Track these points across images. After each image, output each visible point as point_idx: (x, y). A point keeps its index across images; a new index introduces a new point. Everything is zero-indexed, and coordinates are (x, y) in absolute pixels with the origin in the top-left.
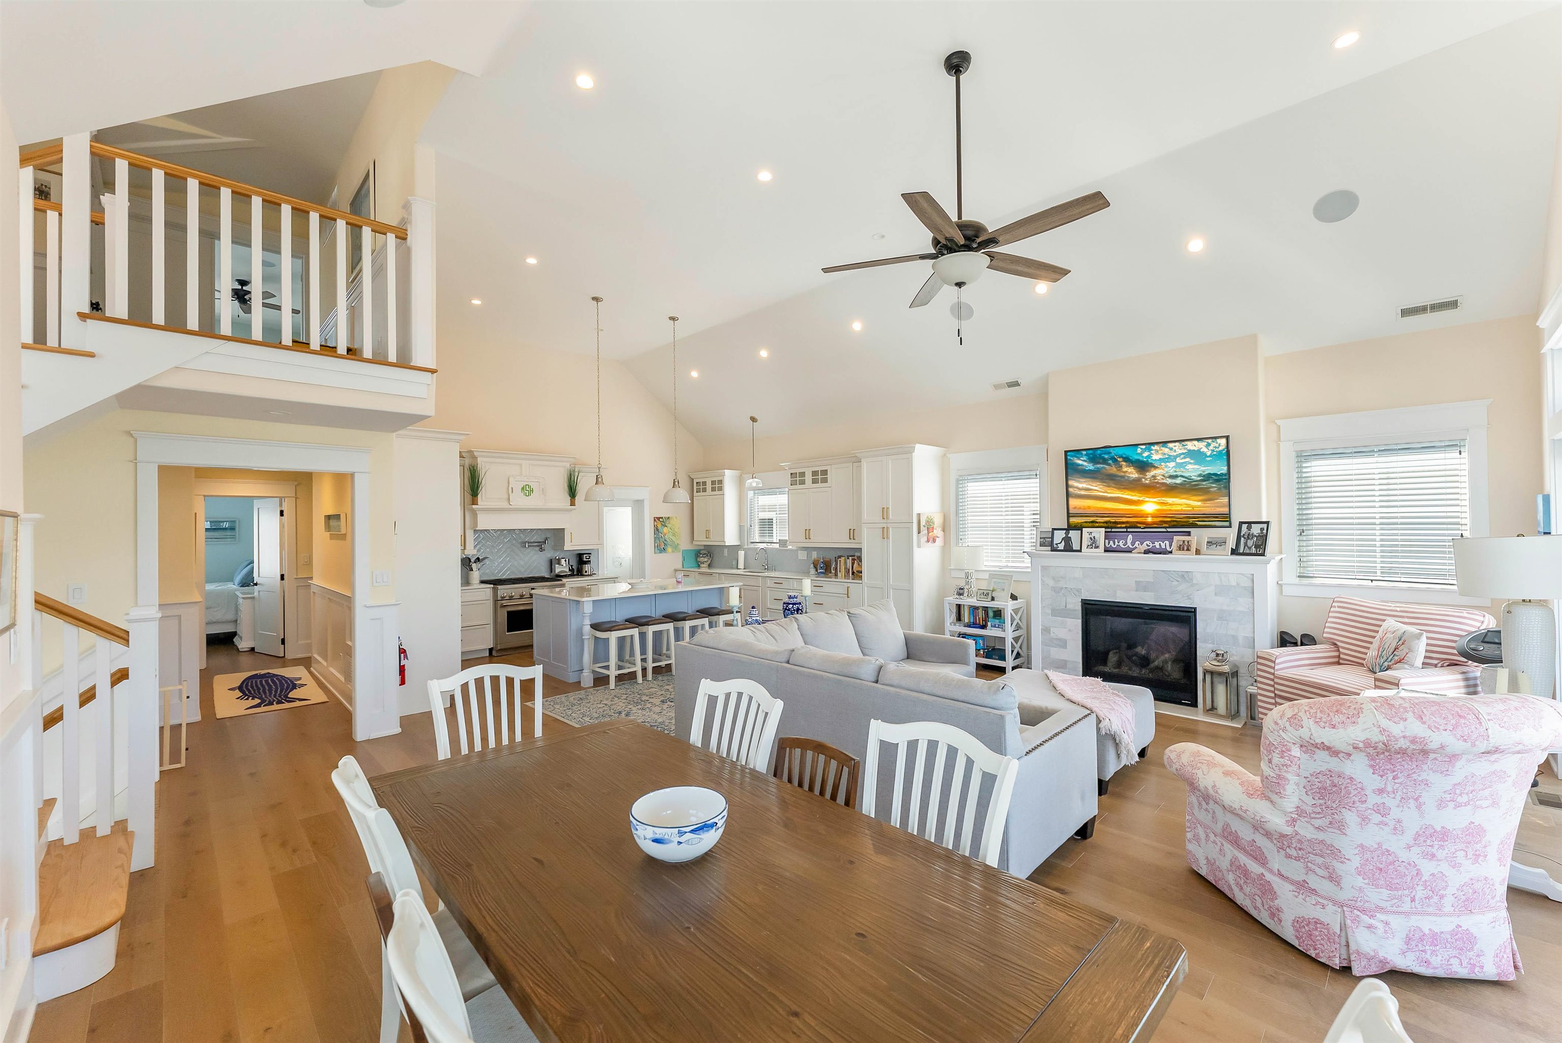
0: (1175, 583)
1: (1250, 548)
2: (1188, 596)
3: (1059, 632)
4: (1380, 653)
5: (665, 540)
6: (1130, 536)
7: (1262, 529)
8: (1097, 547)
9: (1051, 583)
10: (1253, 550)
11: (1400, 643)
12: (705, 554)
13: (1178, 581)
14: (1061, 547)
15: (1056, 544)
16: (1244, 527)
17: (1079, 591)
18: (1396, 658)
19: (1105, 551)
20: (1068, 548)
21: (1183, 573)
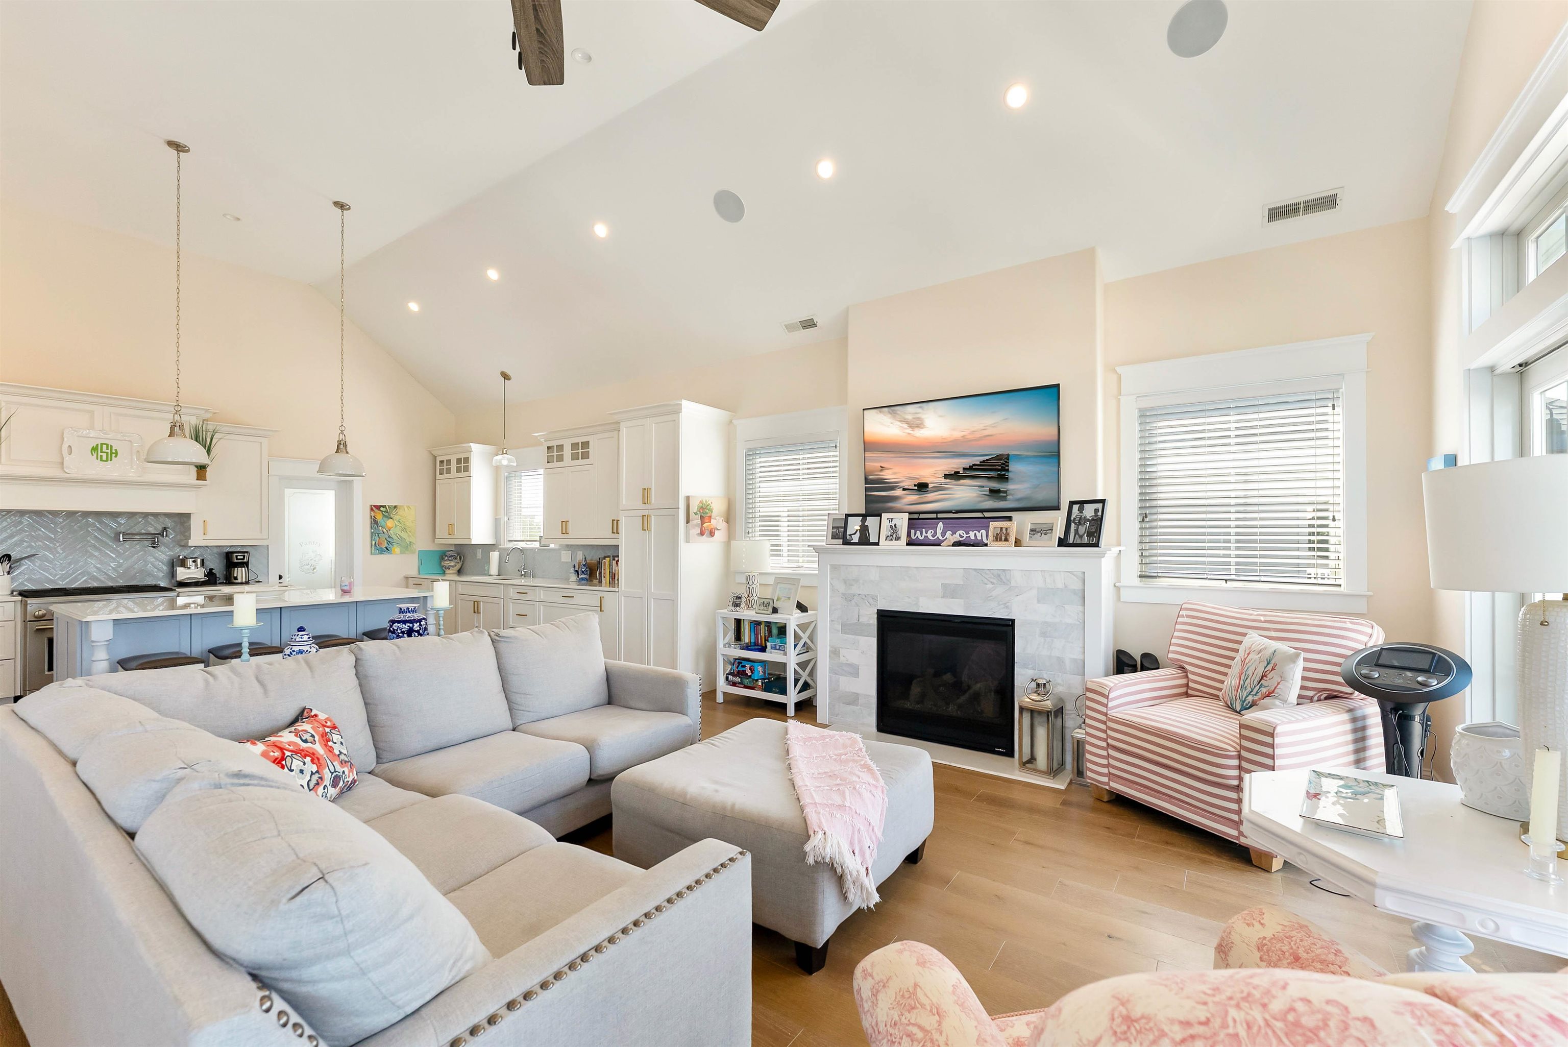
0: (990, 586)
1: (1081, 537)
2: (1005, 604)
3: (850, 656)
4: (1242, 682)
5: (389, 537)
6: (941, 525)
7: (1096, 511)
8: (898, 539)
9: (842, 588)
10: (1086, 540)
11: (1269, 668)
12: (451, 556)
13: (992, 583)
14: (856, 539)
15: (850, 535)
16: (1076, 507)
17: (875, 598)
18: (1264, 690)
19: (907, 544)
20: (865, 541)
21: (999, 572)
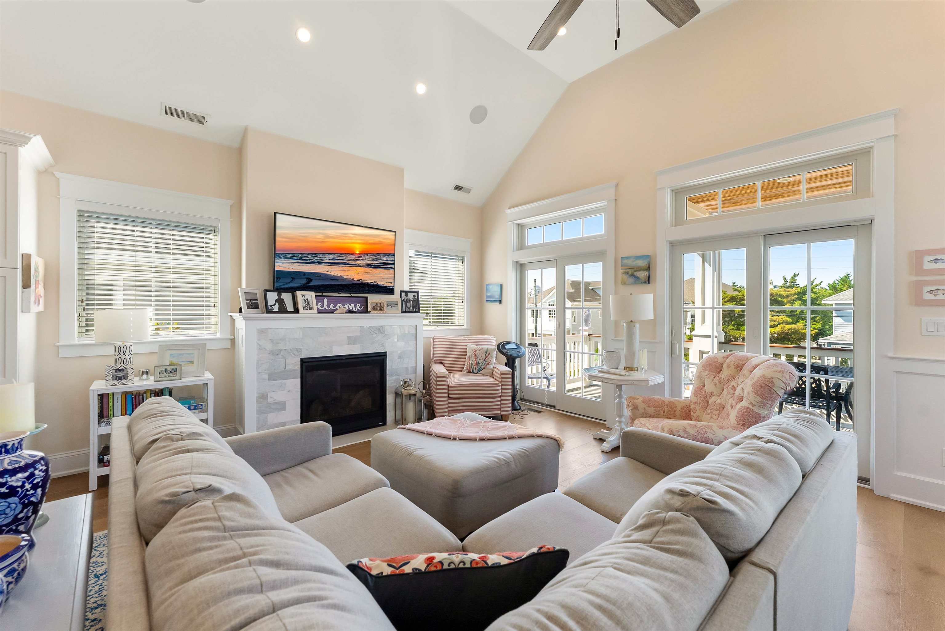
0: (375, 335)
1: (409, 308)
2: (382, 344)
4: (477, 362)
6: (326, 300)
7: (414, 296)
8: (311, 309)
9: (269, 346)
10: (412, 310)
11: (487, 354)
13: (376, 333)
14: (276, 308)
15: (271, 306)
16: (403, 294)
17: (299, 351)
18: (487, 363)
19: (318, 313)
20: (283, 310)
21: (380, 327)
